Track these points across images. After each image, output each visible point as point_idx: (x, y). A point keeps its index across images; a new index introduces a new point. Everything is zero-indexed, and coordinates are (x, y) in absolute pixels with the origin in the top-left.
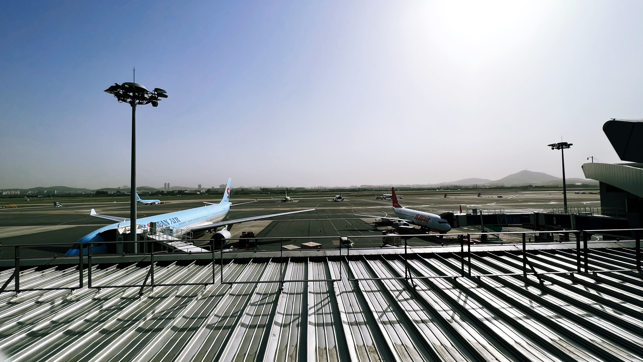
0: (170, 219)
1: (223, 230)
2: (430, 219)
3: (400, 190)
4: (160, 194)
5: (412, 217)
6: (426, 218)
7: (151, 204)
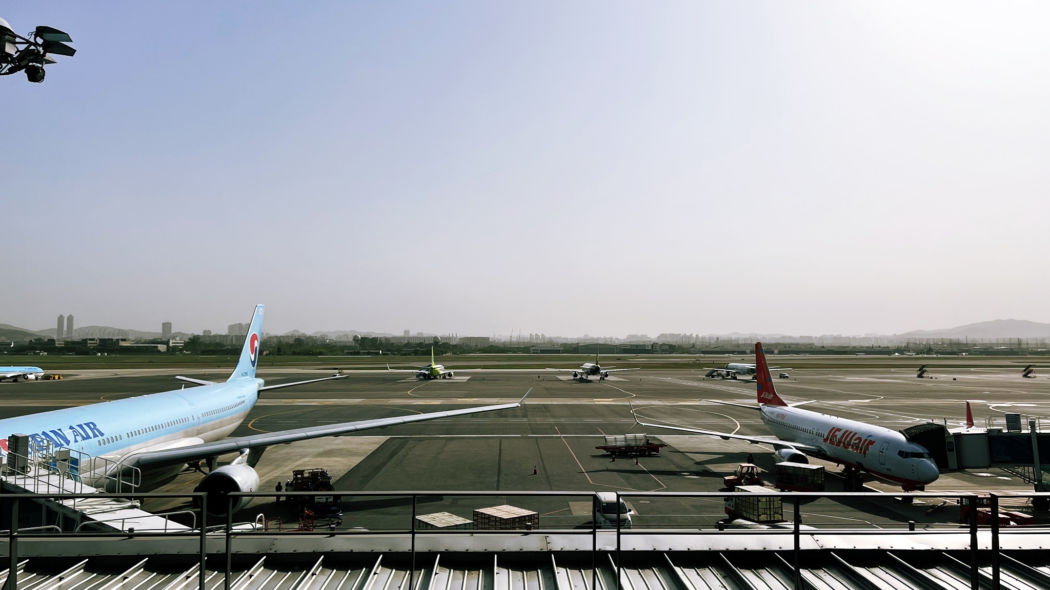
0: (71, 428)
1: (234, 463)
2: (871, 443)
3: (780, 353)
4: (41, 350)
5: (819, 435)
6: (860, 439)
7: (15, 378)
